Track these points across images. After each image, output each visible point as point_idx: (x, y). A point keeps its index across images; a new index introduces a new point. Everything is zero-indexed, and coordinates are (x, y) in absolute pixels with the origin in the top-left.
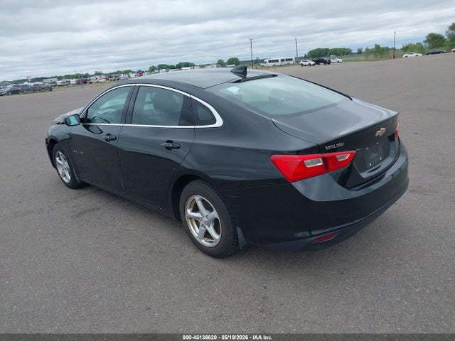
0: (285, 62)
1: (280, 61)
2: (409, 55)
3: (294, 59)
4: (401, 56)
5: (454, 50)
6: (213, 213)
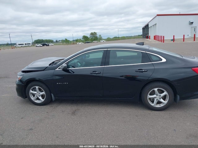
0: (27, 45)
1: (24, 44)
2: (79, 43)
3: (31, 44)
4: (76, 44)
5: (94, 42)
6: (165, 93)
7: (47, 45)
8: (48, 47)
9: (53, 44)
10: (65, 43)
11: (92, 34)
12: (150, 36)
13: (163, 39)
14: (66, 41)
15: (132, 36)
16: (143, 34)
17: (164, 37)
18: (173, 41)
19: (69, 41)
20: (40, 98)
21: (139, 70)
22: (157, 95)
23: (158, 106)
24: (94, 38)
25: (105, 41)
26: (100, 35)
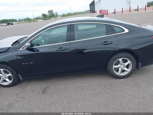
2: (39, 20)
4: (37, 21)
5: (51, 18)
6: (129, 62)
7: (11, 24)
8: (12, 25)
9: (17, 23)
10: (27, 21)
11: (49, 12)
12: (96, 11)
13: (107, 12)
14: (28, 20)
15: (81, 12)
16: (90, 9)
17: (107, 10)
18: (114, 14)
19: (30, 19)
20: (7, 80)
21: (104, 42)
22: (121, 64)
23: (123, 74)
24: (51, 15)
25: (60, 17)
26: (56, 13)
